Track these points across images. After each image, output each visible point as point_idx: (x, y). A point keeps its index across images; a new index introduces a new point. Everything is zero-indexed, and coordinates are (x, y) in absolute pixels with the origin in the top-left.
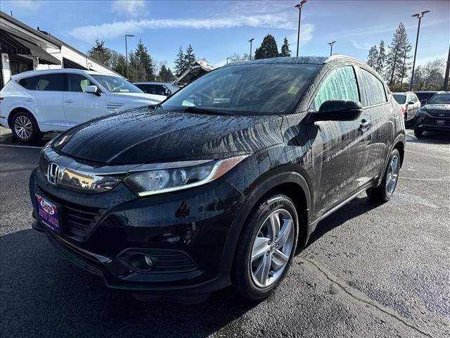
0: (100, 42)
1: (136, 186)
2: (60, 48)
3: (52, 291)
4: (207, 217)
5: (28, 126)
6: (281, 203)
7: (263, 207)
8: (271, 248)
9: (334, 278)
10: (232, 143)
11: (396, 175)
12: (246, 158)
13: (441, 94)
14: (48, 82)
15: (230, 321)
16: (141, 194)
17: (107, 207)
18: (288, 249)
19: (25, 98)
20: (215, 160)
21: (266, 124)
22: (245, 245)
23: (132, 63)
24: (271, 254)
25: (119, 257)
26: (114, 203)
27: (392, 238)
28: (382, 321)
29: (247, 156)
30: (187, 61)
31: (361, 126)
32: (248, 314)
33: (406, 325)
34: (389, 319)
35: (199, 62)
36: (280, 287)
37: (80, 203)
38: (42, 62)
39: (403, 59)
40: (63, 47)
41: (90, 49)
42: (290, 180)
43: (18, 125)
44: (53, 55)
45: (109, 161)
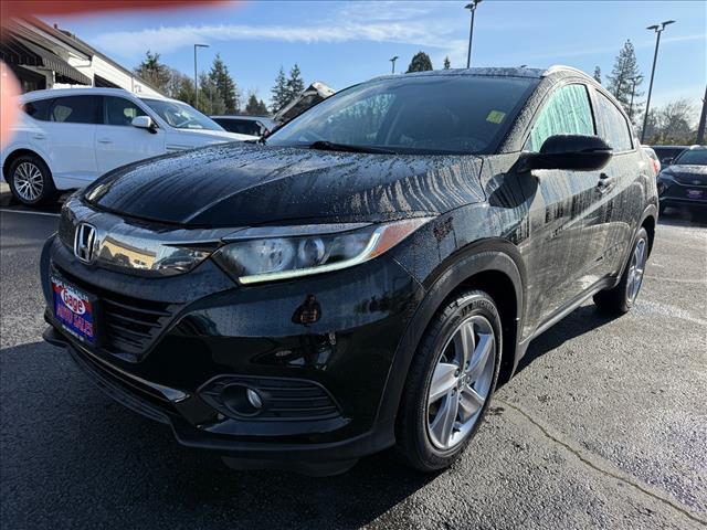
0: (153, 54)
1: (234, 266)
2: (90, 59)
3: (76, 449)
4: (360, 324)
5: (37, 179)
6: (479, 304)
7: (451, 312)
8: (459, 382)
9: (559, 437)
10: (400, 198)
11: (641, 271)
12: (427, 224)
13: (695, 150)
14: (70, 110)
15: (389, 507)
16: (244, 280)
17: (181, 301)
18: (484, 384)
19: (32, 133)
20: (375, 223)
21: (456, 168)
22: (419, 377)
23: (204, 90)
24: (459, 391)
25: (202, 390)
26: (195, 294)
27: (644, 372)
28: (649, 511)
29: (430, 218)
30: (291, 89)
31: (600, 184)
32: (419, 495)
33: (691, 517)
34: (660, 507)
35: (315, 86)
36: (470, 450)
37: (134, 294)
38: (61, 79)
39: (629, 97)
40: (94, 58)
41: (137, 65)
42: (494, 266)
43: (20, 177)
44: (78, 69)
45: (185, 221)
